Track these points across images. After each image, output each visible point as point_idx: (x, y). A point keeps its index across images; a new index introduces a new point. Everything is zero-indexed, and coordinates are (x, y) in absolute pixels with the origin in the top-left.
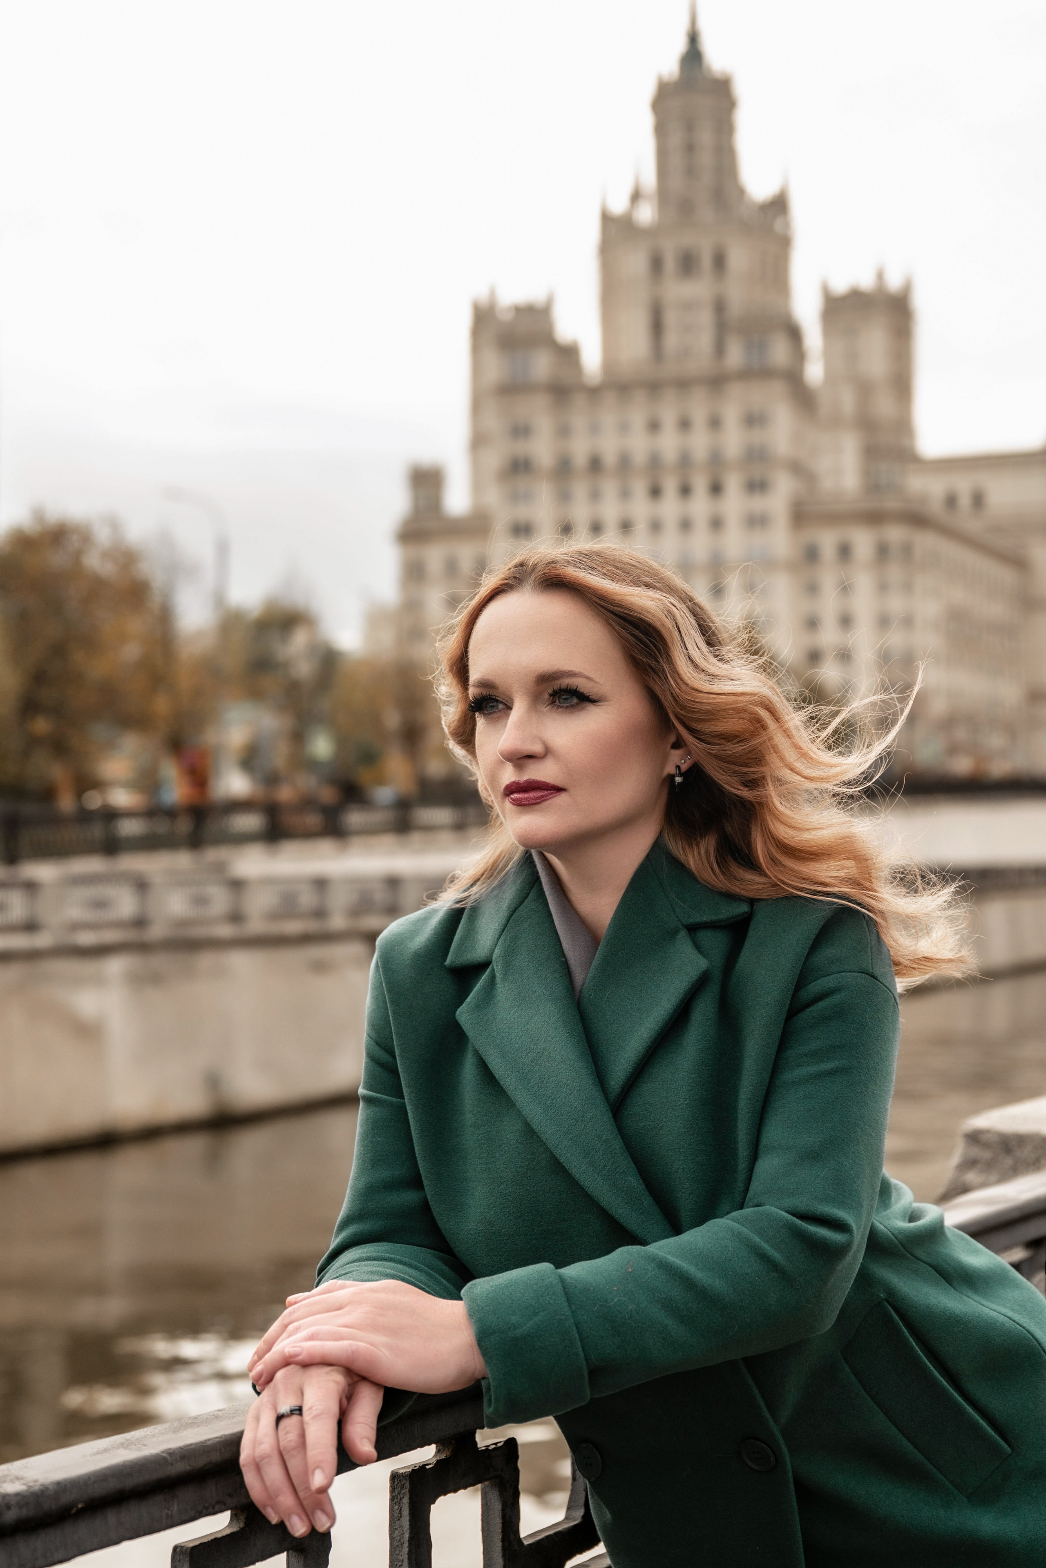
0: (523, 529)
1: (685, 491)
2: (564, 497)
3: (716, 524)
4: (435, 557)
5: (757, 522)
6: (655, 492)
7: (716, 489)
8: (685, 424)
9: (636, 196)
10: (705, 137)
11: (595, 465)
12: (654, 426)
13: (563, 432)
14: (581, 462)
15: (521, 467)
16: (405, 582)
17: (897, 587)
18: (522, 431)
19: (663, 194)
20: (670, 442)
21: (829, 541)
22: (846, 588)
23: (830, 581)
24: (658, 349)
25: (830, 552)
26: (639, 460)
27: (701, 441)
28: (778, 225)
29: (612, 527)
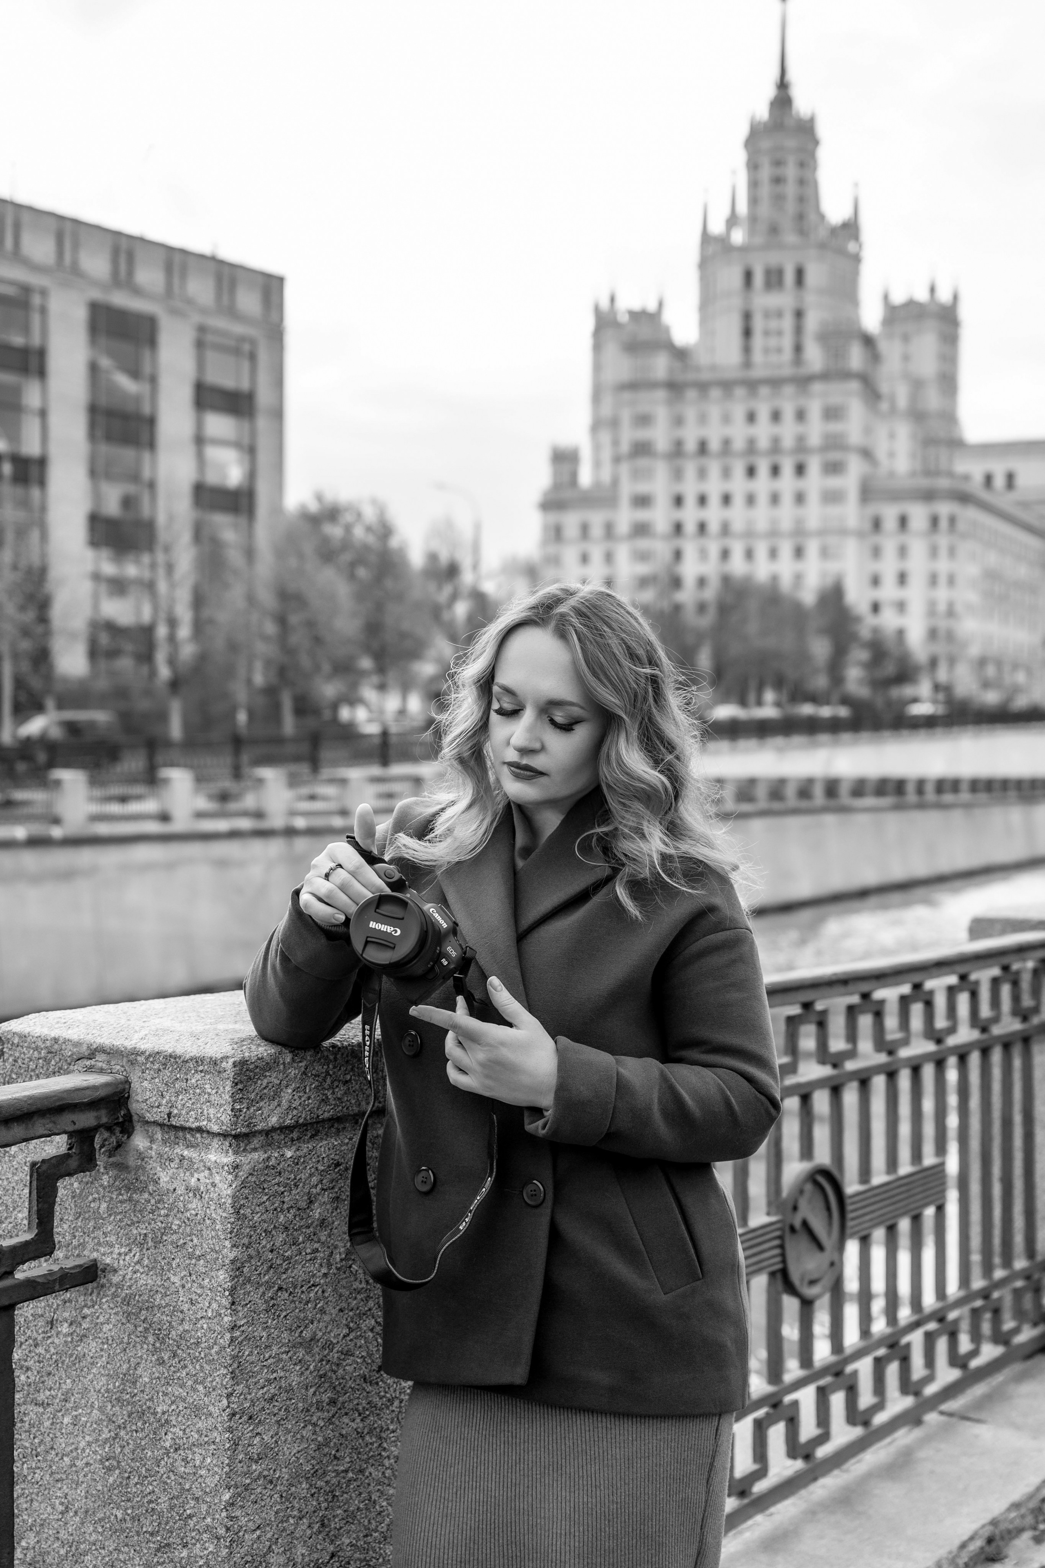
0: (642, 501)
1: (775, 471)
2: (678, 475)
3: (800, 498)
4: (571, 521)
5: (832, 497)
6: (751, 472)
7: (800, 470)
8: (776, 416)
9: (732, 220)
10: (791, 171)
11: (703, 448)
12: (751, 418)
13: (678, 421)
14: (691, 446)
15: (642, 449)
16: (545, 542)
17: (943, 552)
18: (644, 420)
19: (753, 219)
20: (763, 431)
21: (890, 513)
22: (903, 552)
23: (889, 546)
24: (747, 350)
25: (890, 523)
26: (739, 444)
27: (788, 431)
28: (852, 247)
29: (714, 500)
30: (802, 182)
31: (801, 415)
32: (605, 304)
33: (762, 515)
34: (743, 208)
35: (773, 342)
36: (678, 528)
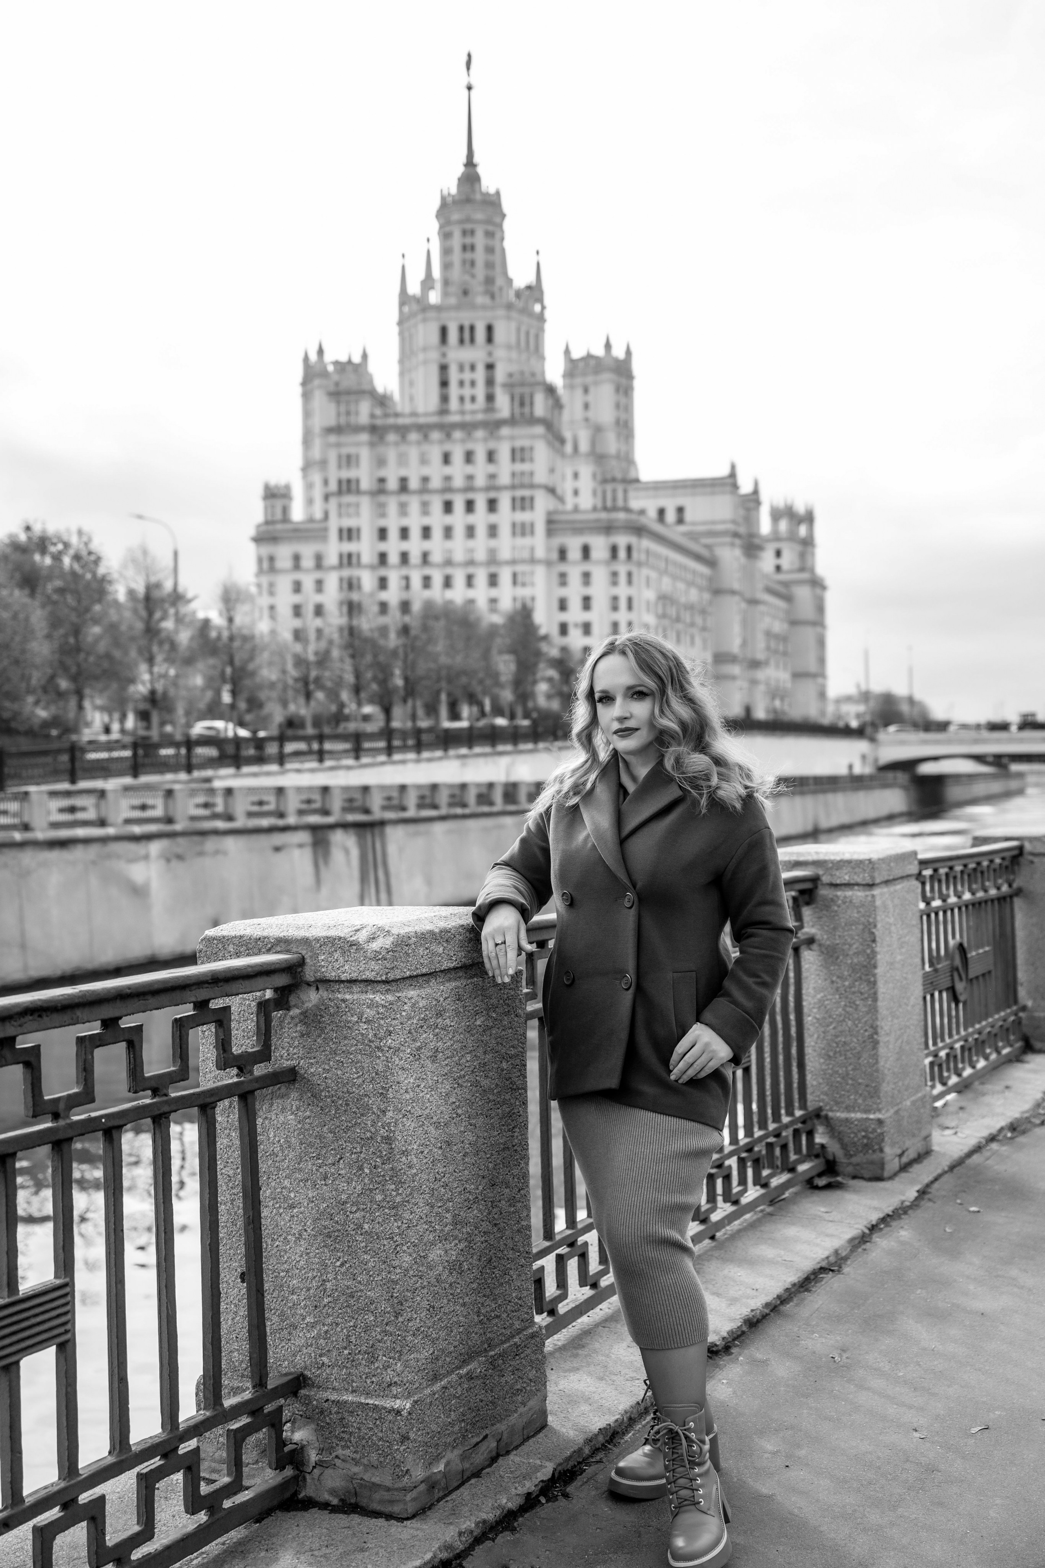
0: (349, 534)
1: (470, 506)
2: (381, 510)
3: (493, 530)
4: (284, 553)
5: (522, 530)
6: (448, 507)
7: (492, 505)
8: (469, 457)
9: (428, 283)
10: (480, 240)
11: (403, 485)
12: (446, 459)
13: (381, 462)
14: (392, 484)
15: (348, 487)
16: (260, 572)
17: (623, 578)
18: (349, 461)
19: (446, 282)
20: (458, 470)
21: (574, 545)
22: (586, 577)
23: (574, 574)
24: (445, 399)
25: (574, 554)
26: (436, 483)
27: (480, 470)
28: (537, 308)
29: (415, 533)
30: (490, 250)
31: (491, 457)
32: (313, 357)
33: (459, 547)
34: (437, 273)
35: (467, 392)
36: (383, 558)
